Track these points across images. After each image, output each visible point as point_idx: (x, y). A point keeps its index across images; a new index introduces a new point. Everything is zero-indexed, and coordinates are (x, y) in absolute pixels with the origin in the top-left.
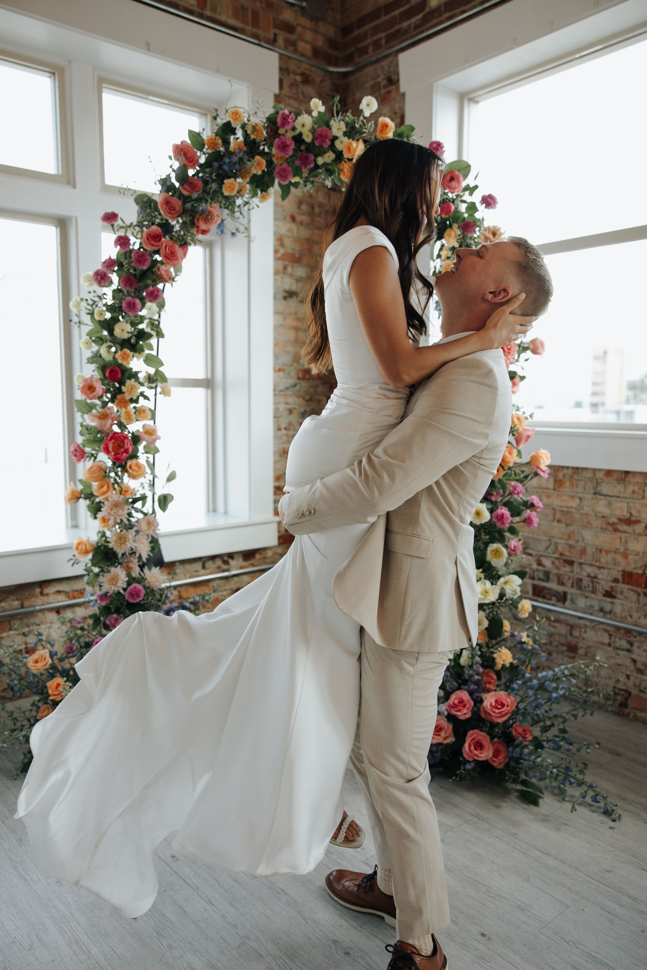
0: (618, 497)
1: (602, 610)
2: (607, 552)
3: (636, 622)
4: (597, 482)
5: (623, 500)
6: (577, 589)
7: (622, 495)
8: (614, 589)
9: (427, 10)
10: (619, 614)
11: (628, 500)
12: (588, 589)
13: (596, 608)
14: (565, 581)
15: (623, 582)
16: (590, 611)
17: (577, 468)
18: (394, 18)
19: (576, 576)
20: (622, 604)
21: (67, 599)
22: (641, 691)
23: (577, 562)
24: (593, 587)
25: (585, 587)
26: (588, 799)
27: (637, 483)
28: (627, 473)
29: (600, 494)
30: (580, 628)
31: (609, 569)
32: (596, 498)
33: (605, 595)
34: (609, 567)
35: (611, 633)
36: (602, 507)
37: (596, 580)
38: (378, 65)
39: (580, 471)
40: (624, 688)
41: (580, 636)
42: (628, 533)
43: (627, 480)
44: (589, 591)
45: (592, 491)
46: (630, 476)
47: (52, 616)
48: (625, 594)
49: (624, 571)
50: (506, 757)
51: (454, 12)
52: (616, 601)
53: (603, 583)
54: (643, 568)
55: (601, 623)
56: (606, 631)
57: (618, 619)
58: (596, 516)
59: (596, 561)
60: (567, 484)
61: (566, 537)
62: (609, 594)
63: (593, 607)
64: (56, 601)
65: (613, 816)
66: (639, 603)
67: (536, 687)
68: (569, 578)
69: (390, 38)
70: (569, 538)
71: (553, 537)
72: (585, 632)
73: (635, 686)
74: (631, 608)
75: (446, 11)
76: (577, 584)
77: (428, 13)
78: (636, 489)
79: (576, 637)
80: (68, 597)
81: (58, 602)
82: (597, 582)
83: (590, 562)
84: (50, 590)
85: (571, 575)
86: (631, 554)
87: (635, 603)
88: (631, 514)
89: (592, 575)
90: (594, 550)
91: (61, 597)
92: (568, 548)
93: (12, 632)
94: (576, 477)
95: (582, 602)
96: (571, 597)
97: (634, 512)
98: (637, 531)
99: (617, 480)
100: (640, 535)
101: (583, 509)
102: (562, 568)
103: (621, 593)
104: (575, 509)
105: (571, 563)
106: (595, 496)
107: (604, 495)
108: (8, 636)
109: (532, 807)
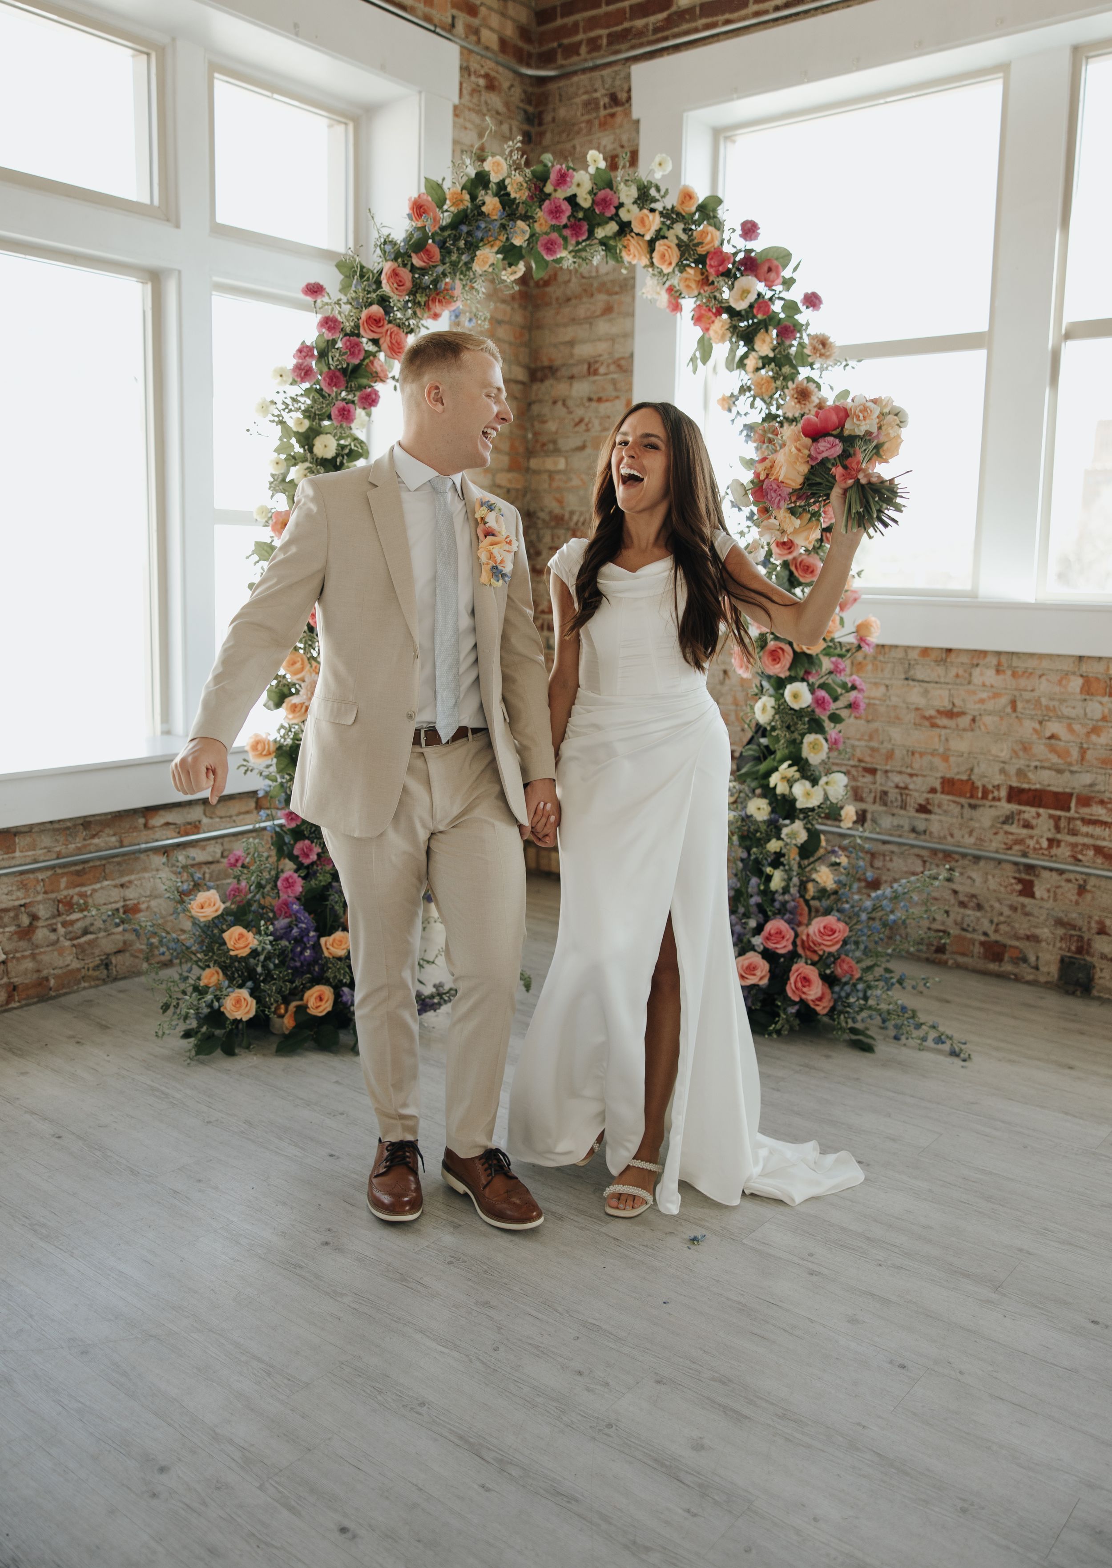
0: (936, 683)
1: (913, 830)
2: (922, 754)
3: (959, 842)
4: (909, 664)
5: (943, 686)
6: (880, 805)
7: (942, 680)
8: (931, 801)
9: (674, 9)
10: (936, 834)
11: (950, 686)
12: (895, 804)
13: (907, 827)
14: (864, 795)
15: (943, 793)
16: (898, 833)
17: (883, 646)
18: (622, 11)
19: (880, 788)
20: (940, 821)
21: (175, 835)
22: (964, 929)
23: (881, 770)
24: (902, 801)
25: (892, 802)
26: (930, 1043)
27: (962, 664)
28: (949, 651)
29: (913, 680)
30: (884, 855)
31: (925, 776)
32: (908, 685)
33: (917, 811)
34: (924, 773)
35: (926, 859)
36: (915, 696)
37: (907, 792)
38: (596, 74)
39: (887, 650)
40: (942, 928)
41: (884, 866)
42: (949, 728)
43: (949, 660)
44: (897, 807)
45: (903, 676)
46: (953, 655)
47: (158, 860)
48: (945, 807)
49: (943, 778)
50: (830, 1001)
51: (714, 19)
52: (932, 817)
53: (916, 794)
54: (968, 773)
55: (913, 846)
56: (918, 856)
57: (934, 840)
58: (908, 708)
59: (907, 767)
60: (870, 667)
61: (866, 738)
62: (923, 809)
63: (902, 827)
64: (164, 837)
65: (962, 1055)
66: (962, 817)
67: (870, 910)
68: (871, 791)
69: (616, 39)
70: (871, 738)
71: (848, 738)
72: (891, 860)
73: (956, 923)
74: (952, 824)
75: (703, 14)
76: (881, 798)
77: (676, 13)
78: (961, 672)
79: (878, 869)
80: (179, 833)
81: (168, 839)
82: (907, 795)
83: (898, 769)
84: (158, 820)
85: (872, 786)
86: (953, 755)
87: (957, 817)
88: (954, 704)
89: (902, 785)
90: (905, 752)
91: (169, 832)
92: (869, 752)
93: (106, 883)
94: (881, 658)
95: (887, 822)
96: (873, 816)
97: (957, 702)
98: (961, 726)
99: (936, 661)
100: (964, 730)
101: (890, 700)
102: (860, 779)
103: (940, 806)
104: (880, 700)
105: (873, 771)
106: (906, 682)
107: (918, 681)
108: (102, 888)
109: (868, 1055)
